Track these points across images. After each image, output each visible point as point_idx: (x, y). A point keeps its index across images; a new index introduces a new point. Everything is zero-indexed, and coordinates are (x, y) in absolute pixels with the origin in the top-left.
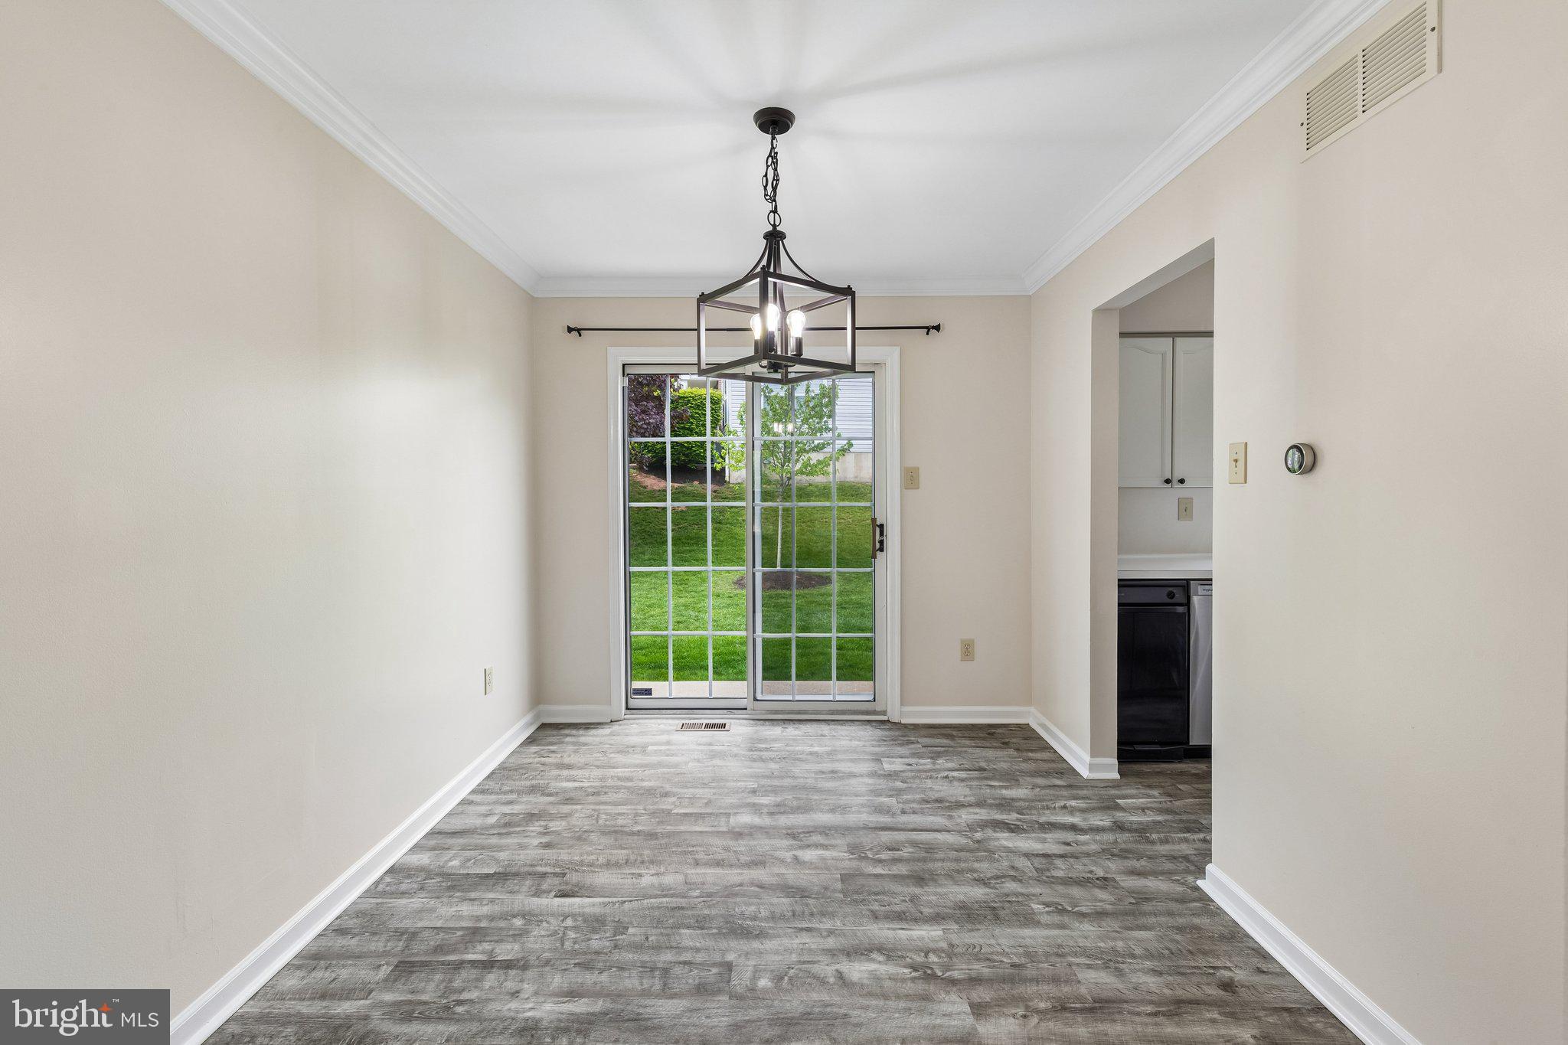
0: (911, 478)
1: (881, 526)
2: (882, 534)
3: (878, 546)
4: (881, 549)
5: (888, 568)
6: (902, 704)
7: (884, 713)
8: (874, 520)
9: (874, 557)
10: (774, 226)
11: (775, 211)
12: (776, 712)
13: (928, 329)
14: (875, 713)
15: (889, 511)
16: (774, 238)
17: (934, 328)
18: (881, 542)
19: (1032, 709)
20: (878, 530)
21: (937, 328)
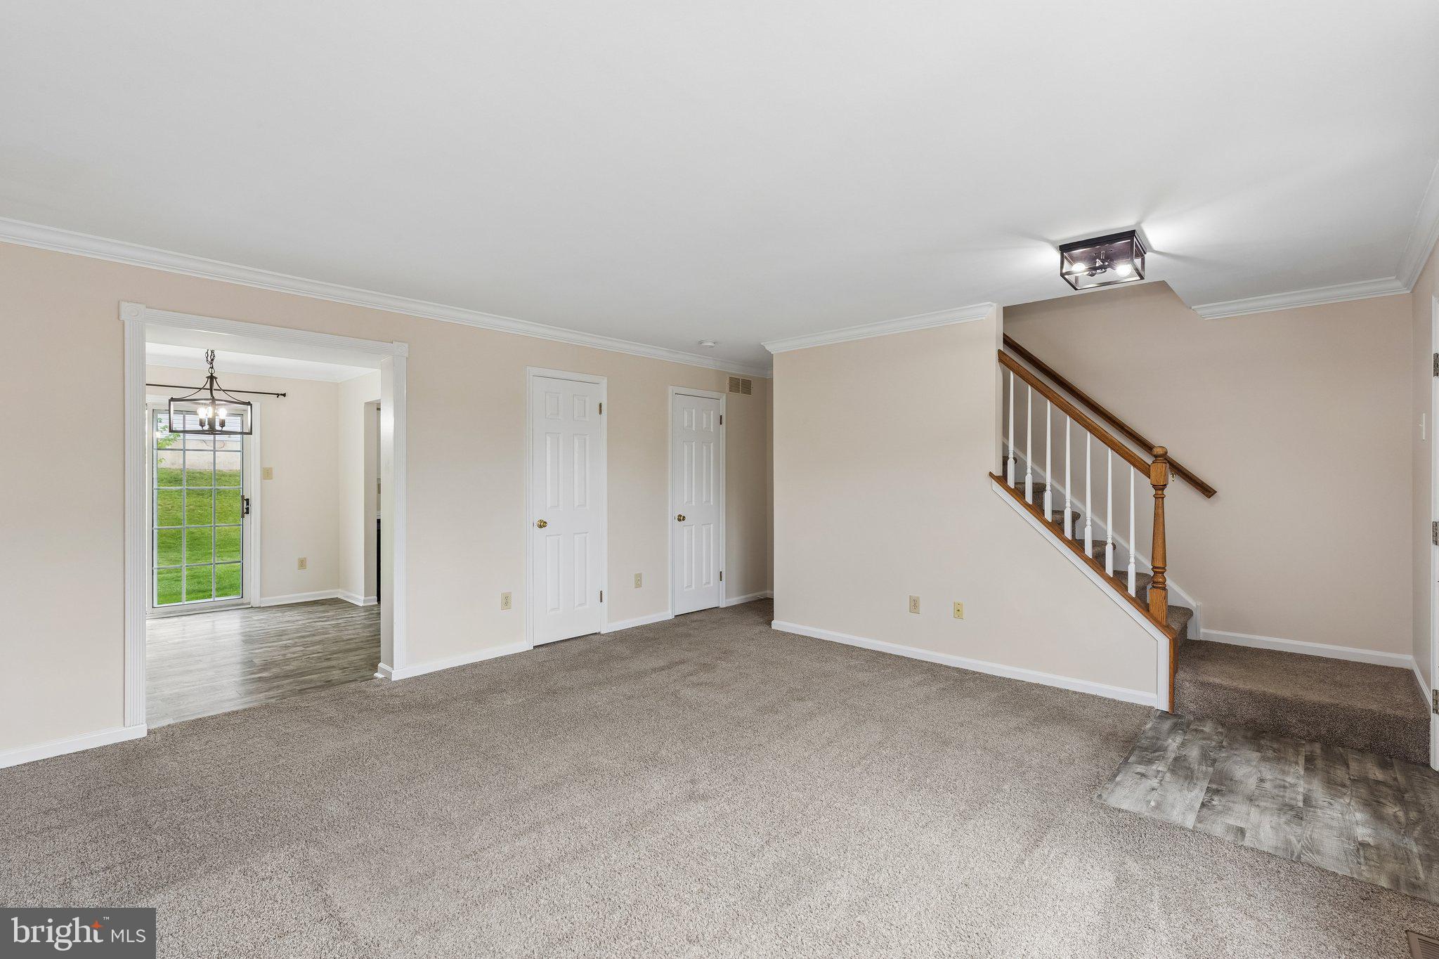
0: (267, 474)
1: (248, 500)
2: (248, 504)
3: (245, 511)
4: (248, 513)
5: (253, 522)
6: (261, 597)
7: (249, 604)
8: (243, 496)
9: (243, 517)
10: (212, 374)
11: (212, 368)
12: (170, 613)
13: (278, 395)
14: (242, 604)
15: (253, 490)
16: (212, 378)
17: (281, 395)
18: (248, 509)
19: (340, 590)
20: (245, 502)
21: (284, 395)
